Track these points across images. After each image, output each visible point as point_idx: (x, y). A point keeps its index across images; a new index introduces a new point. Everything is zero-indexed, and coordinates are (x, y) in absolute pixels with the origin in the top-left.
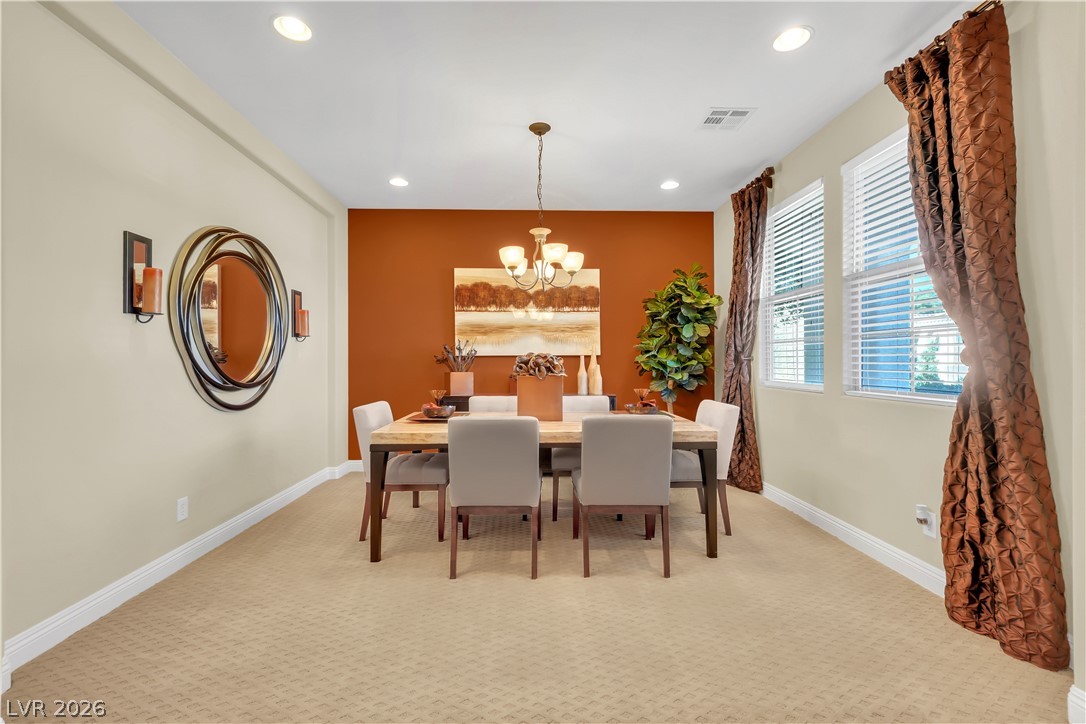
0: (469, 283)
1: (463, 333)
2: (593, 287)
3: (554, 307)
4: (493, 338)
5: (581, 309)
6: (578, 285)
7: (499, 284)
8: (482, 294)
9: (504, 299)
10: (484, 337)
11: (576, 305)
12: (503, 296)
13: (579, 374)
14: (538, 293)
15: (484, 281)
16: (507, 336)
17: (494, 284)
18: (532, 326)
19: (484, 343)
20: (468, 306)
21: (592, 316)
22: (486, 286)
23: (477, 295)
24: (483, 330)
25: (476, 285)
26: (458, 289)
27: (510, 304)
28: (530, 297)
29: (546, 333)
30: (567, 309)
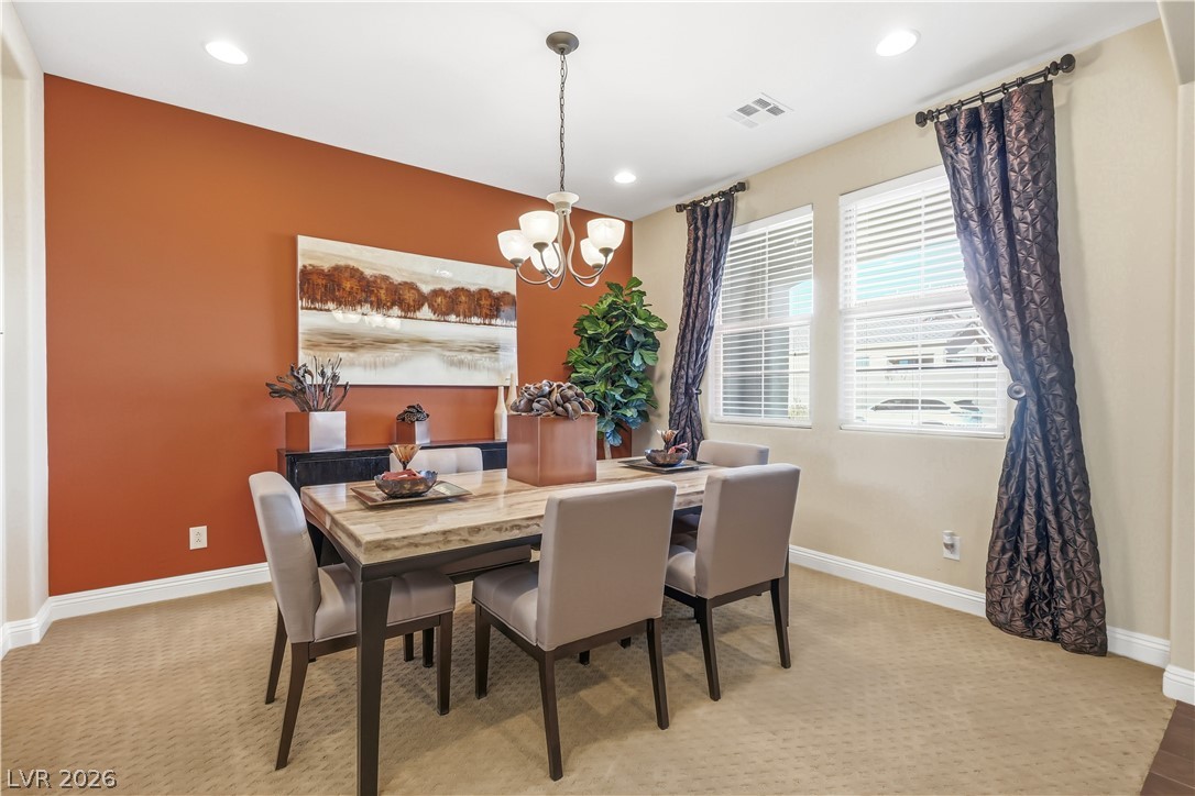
0: (326, 266)
1: (313, 345)
2: (508, 294)
3: (458, 315)
4: (367, 356)
5: (493, 322)
6: (490, 289)
7: (376, 273)
8: (347, 285)
9: (383, 297)
10: (351, 355)
11: (486, 316)
12: (383, 292)
13: (497, 411)
14: (437, 293)
15: (352, 264)
16: (388, 355)
17: (368, 272)
18: (428, 342)
19: (352, 364)
20: (324, 302)
21: (505, 332)
22: (355, 273)
23: (339, 285)
24: (350, 342)
25: (337, 269)
26: (304, 271)
27: (393, 304)
28: (422, 300)
29: (448, 353)
30: (475, 320)
